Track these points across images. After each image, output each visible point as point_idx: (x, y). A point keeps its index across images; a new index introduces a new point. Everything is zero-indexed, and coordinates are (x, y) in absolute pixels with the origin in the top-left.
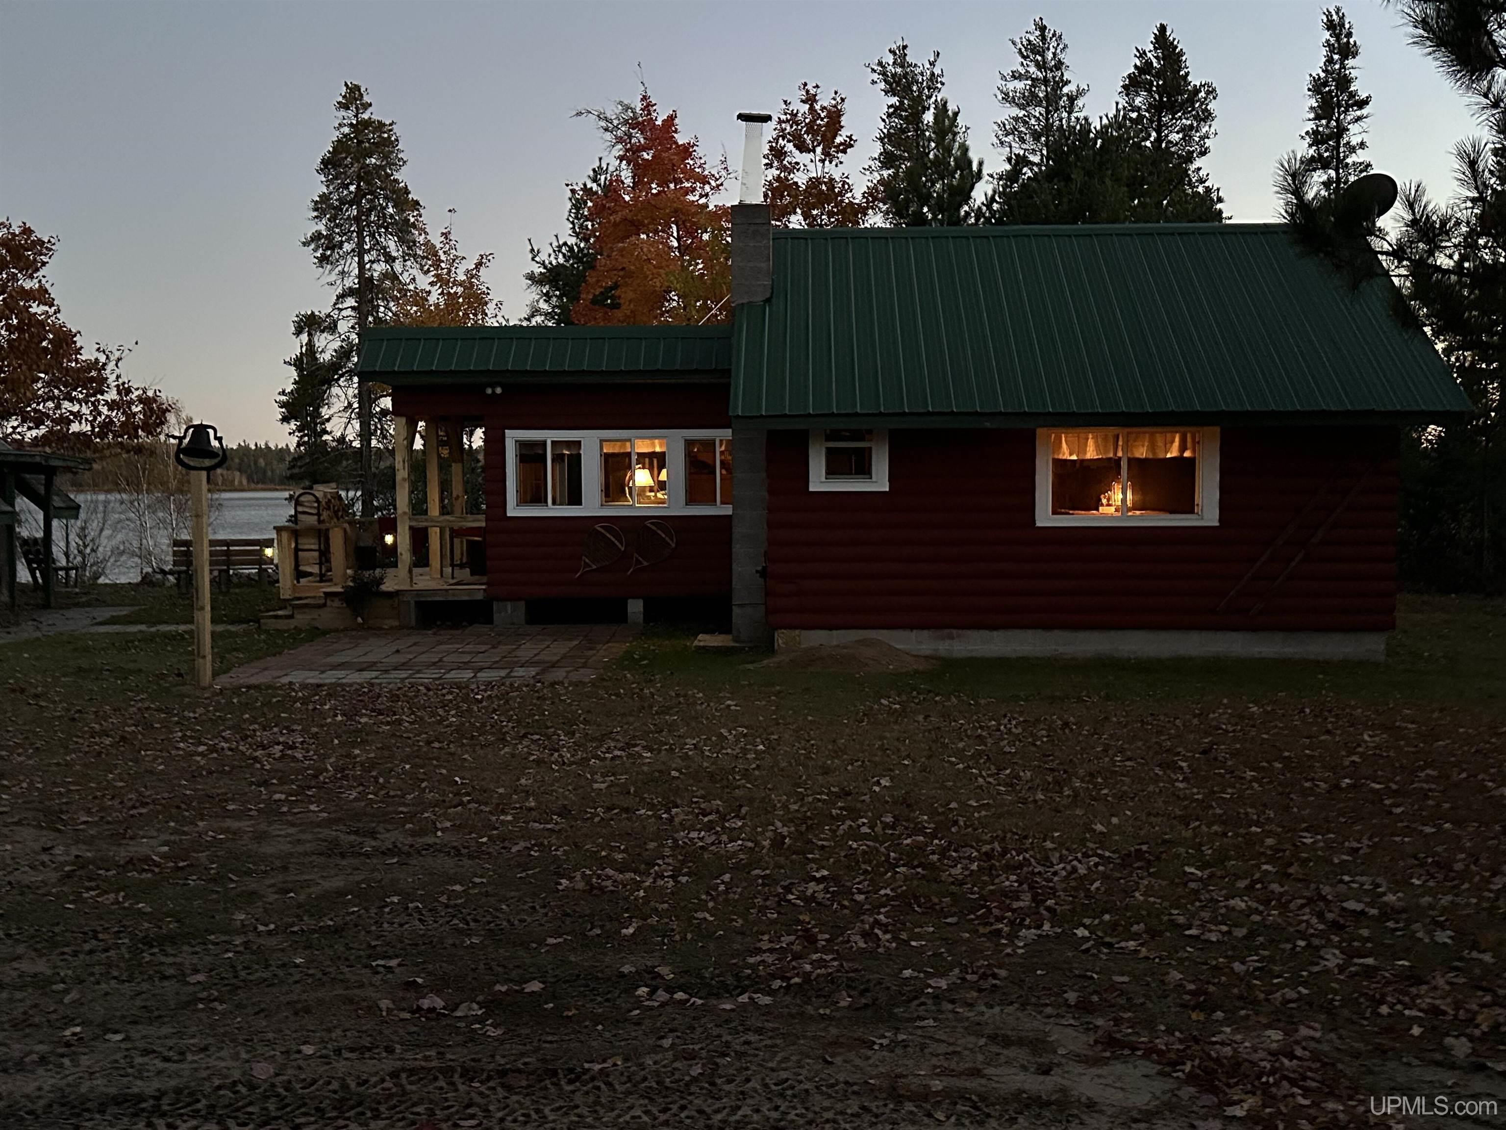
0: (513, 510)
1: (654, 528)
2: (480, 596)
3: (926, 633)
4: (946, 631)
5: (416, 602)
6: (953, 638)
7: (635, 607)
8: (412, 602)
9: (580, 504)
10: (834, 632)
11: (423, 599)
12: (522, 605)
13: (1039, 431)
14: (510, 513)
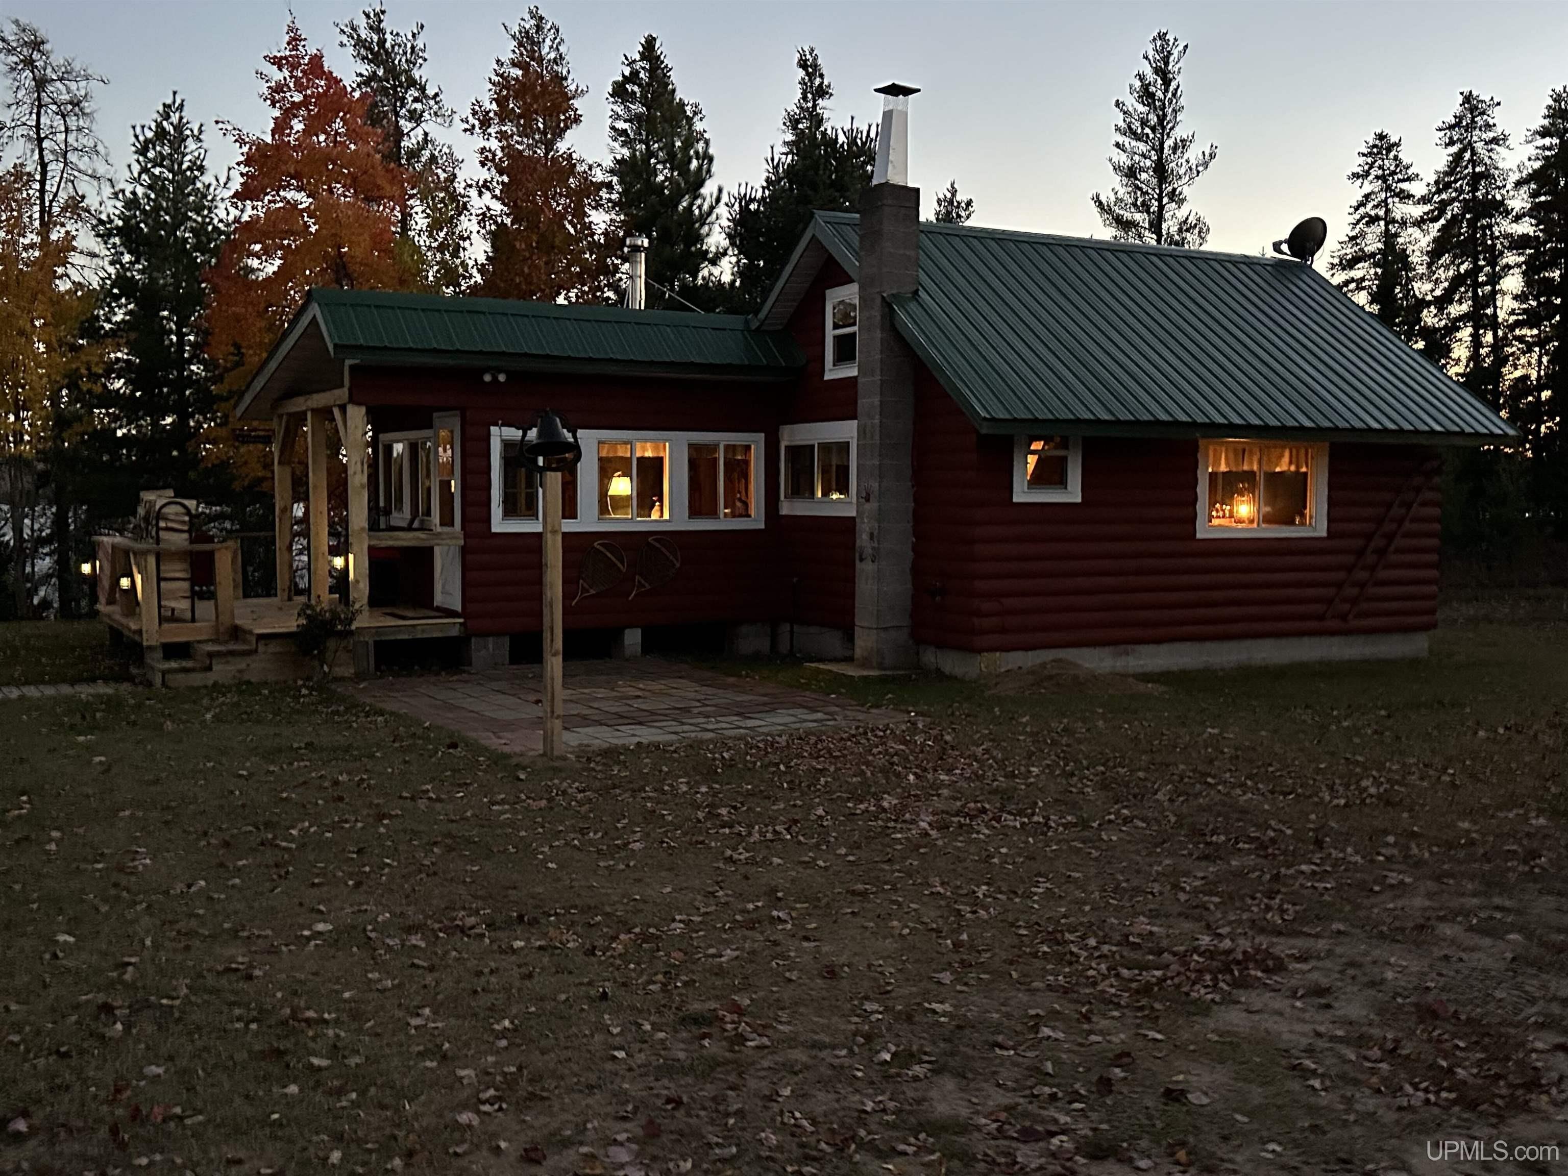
0: (499, 524)
1: (657, 545)
2: (455, 632)
3: (1107, 650)
4: (1123, 647)
5: (376, 642)
6: (1128, 654)
7: (633, 638)
8: (371, 642)
9: (576, 518)
10: (1030, 653)
11: (383, 638)
12: (506, 640)
13: (1202, 443)
14: (496, 529)
